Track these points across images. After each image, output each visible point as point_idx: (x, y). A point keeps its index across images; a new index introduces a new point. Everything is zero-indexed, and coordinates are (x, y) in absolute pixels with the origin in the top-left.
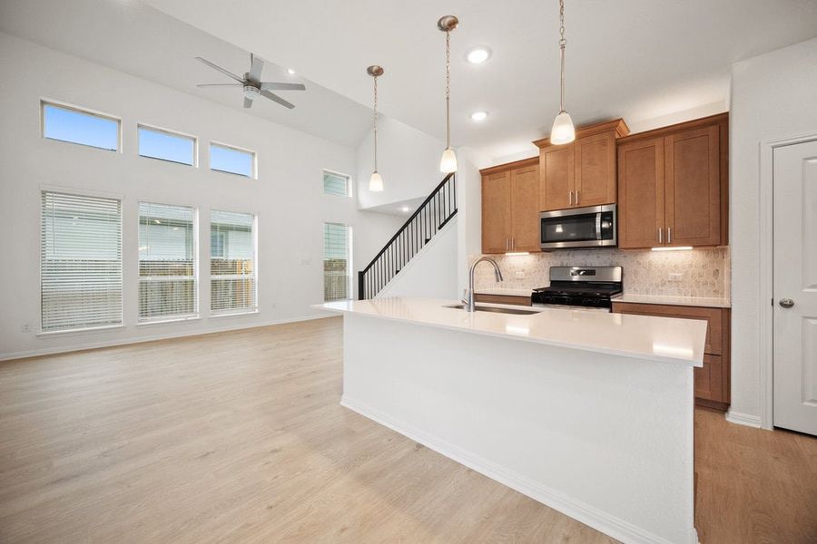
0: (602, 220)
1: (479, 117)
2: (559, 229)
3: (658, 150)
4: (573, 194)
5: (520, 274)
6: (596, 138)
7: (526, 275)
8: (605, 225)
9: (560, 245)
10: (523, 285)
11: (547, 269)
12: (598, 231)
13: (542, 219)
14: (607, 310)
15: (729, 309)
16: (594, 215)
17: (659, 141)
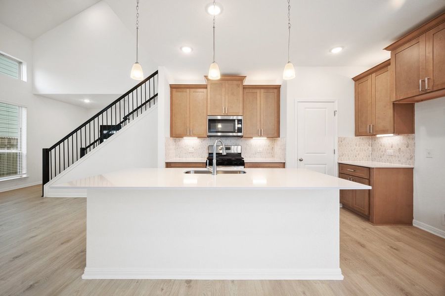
0: (238, 123)
1: (187, 50)
2: (220, 126)
3: (258, 95)
4: (225, 108)
5: (191, 150)
6: (235, 82)
7: (195, 150)
8: (240, 126)
9: (219, 134)
10: (193, 156)
11: (206, 147)
12: (236, 128)
13: (209, 120)
14: (243, 167)
15: (285, 163)
16: (234, 120)
17: (258, 91)
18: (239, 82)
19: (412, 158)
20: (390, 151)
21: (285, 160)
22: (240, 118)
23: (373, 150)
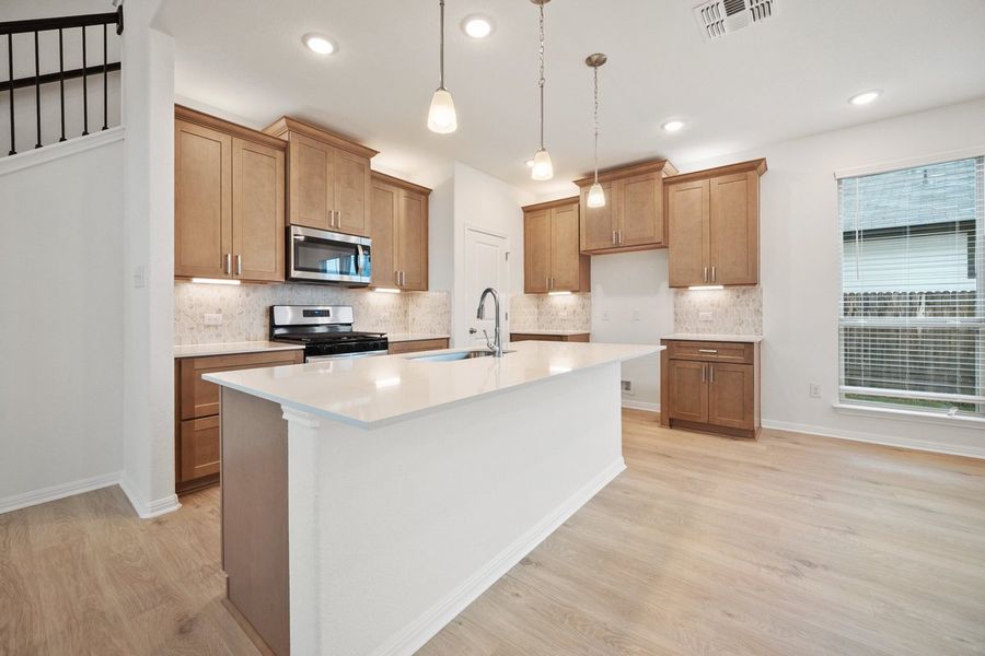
0: (363, 254)
3: (395, 199)
4: (335, 215)
6: (356, 158)
15: (448, 339)
16: (354, 247)
17: (395, 190)
18: (363, 161)
19: (588, 321)
20: (563, 314)
21: (448, 332)
22: (367, 242)
23: (540, 313)
